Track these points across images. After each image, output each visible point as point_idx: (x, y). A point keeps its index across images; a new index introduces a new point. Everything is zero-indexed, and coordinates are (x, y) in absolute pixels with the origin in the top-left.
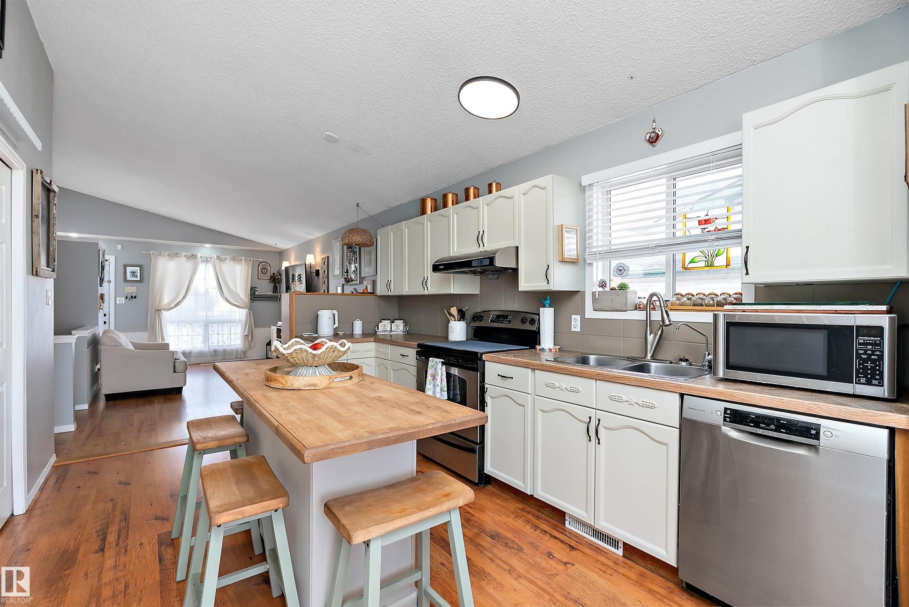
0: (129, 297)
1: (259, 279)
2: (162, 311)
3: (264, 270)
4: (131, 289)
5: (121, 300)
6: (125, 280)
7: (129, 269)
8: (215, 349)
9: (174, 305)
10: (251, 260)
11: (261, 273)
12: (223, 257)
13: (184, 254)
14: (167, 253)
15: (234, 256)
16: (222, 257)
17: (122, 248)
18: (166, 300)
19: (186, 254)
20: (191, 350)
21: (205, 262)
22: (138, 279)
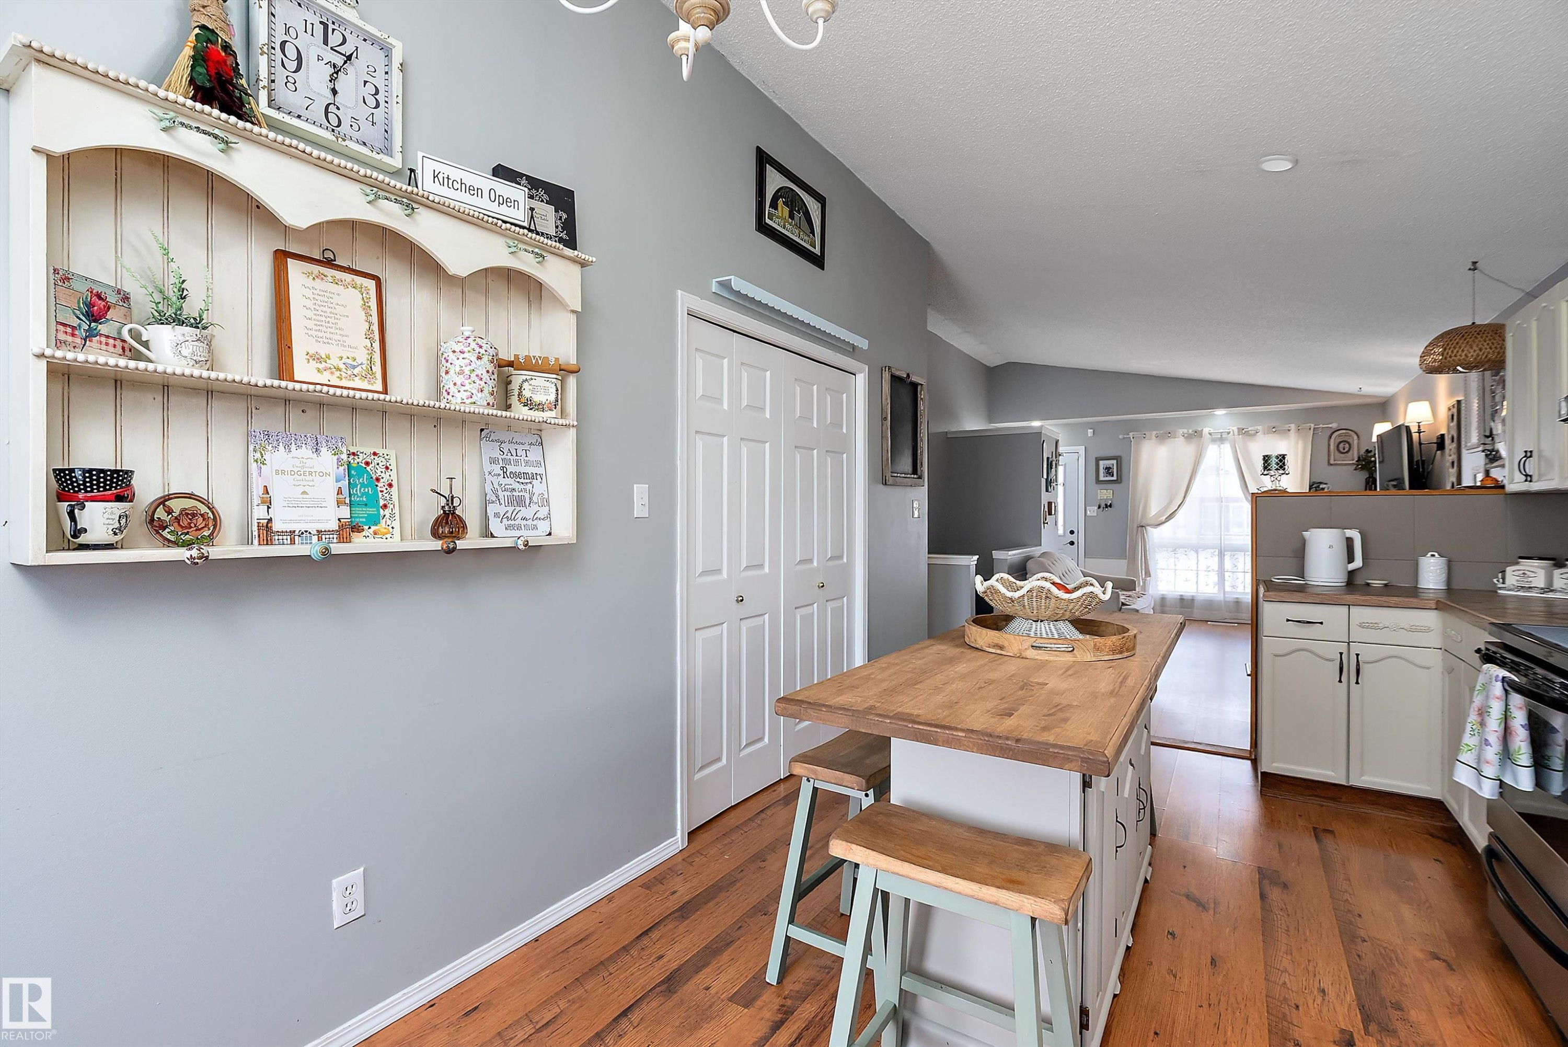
0: (1103, 505)
1: (1331, 465)
2: (1148, 528)
3: (1343, 447)
4: (1105, 494)
5: (1092, 511)
6: (1098, 481)
7: (1102, 464)
8: (1237, 598)
9: (1166, 518)
10: (1310, 429)
11: (1336, 451)
12: (1253, 428)
13: (1181, 431)
14: (1154, 433)
15: (1274, 425)
16: (1250, 429)
17: (1094, 434)
18: (1154, 508)
19: (1185, 431)
20: (1193, 596)
21: (1218, 442)
22: (1115, 478)
